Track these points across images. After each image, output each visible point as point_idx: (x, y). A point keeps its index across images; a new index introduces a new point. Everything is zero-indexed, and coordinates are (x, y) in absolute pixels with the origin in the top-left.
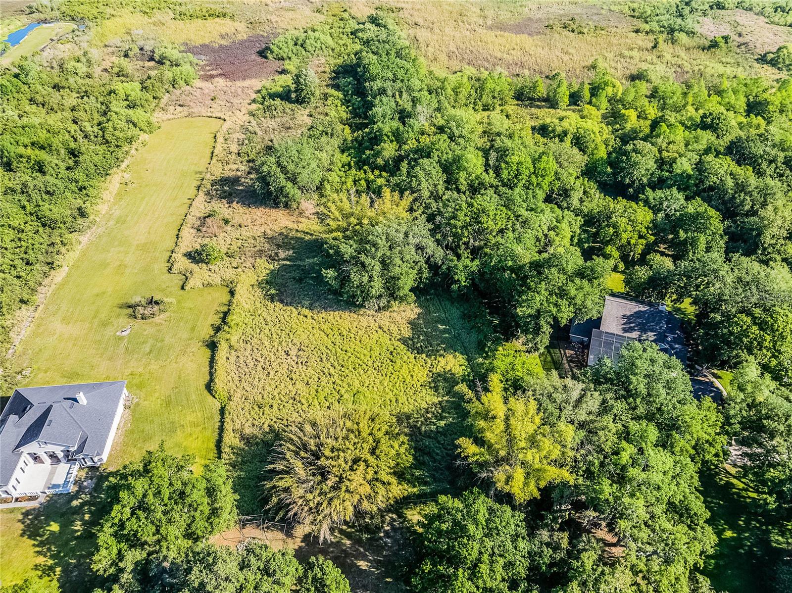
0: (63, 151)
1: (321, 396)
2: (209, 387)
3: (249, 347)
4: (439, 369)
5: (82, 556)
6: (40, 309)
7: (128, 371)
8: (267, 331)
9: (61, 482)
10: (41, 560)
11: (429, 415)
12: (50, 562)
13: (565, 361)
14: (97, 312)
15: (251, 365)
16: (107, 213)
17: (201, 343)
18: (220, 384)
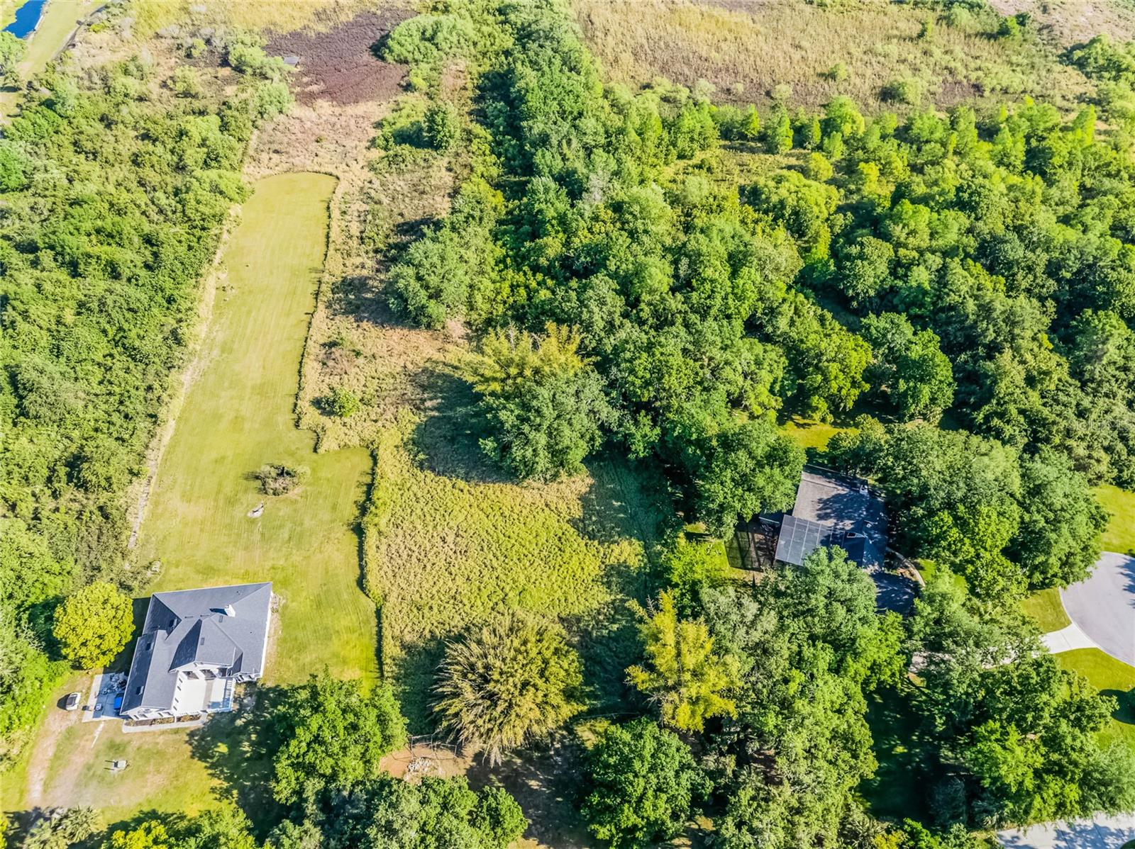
0: (136, 239)
1: (485, 593)
2: (361, 582)
3: (400, 532)
4: (612, 560)
5: (255, 778)
6: (153, 481)
7: (268, 564)
8: (419, 512)
9: (221, 700)
10: (216, 783)
11: (601, 617)
12: (225, 785)
13: (752, 549)
14: (220, 484)
15: (405, 556)
16: (208, 337)
17: (345, 527)
18: (372, 580)
